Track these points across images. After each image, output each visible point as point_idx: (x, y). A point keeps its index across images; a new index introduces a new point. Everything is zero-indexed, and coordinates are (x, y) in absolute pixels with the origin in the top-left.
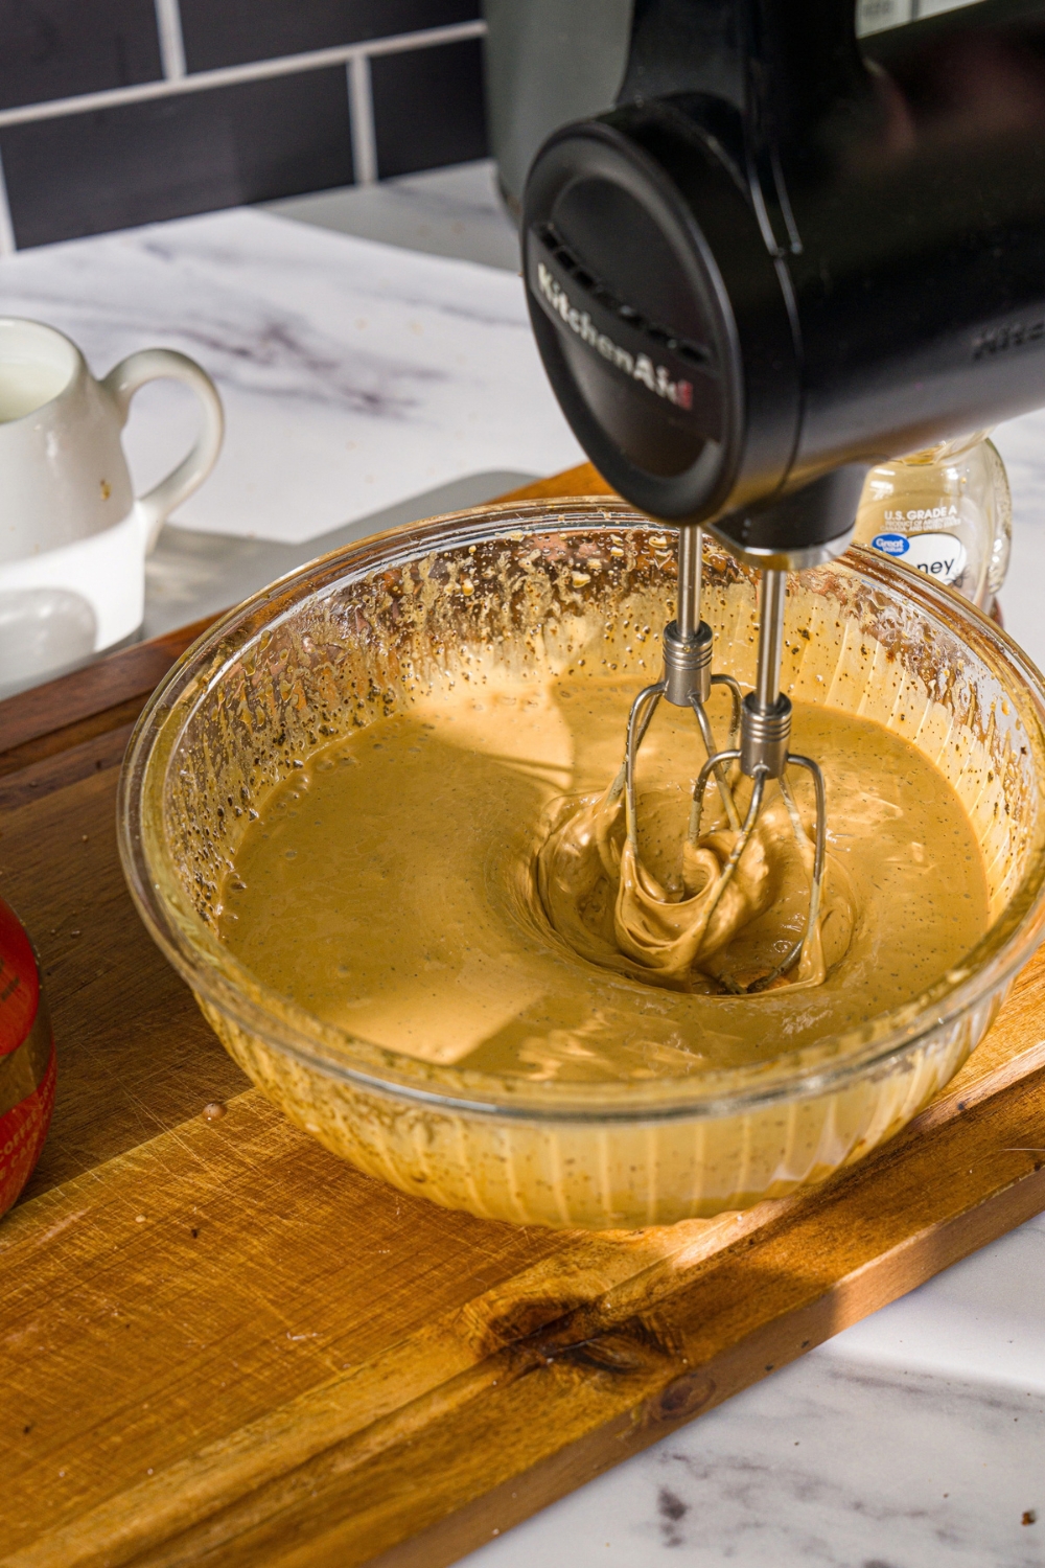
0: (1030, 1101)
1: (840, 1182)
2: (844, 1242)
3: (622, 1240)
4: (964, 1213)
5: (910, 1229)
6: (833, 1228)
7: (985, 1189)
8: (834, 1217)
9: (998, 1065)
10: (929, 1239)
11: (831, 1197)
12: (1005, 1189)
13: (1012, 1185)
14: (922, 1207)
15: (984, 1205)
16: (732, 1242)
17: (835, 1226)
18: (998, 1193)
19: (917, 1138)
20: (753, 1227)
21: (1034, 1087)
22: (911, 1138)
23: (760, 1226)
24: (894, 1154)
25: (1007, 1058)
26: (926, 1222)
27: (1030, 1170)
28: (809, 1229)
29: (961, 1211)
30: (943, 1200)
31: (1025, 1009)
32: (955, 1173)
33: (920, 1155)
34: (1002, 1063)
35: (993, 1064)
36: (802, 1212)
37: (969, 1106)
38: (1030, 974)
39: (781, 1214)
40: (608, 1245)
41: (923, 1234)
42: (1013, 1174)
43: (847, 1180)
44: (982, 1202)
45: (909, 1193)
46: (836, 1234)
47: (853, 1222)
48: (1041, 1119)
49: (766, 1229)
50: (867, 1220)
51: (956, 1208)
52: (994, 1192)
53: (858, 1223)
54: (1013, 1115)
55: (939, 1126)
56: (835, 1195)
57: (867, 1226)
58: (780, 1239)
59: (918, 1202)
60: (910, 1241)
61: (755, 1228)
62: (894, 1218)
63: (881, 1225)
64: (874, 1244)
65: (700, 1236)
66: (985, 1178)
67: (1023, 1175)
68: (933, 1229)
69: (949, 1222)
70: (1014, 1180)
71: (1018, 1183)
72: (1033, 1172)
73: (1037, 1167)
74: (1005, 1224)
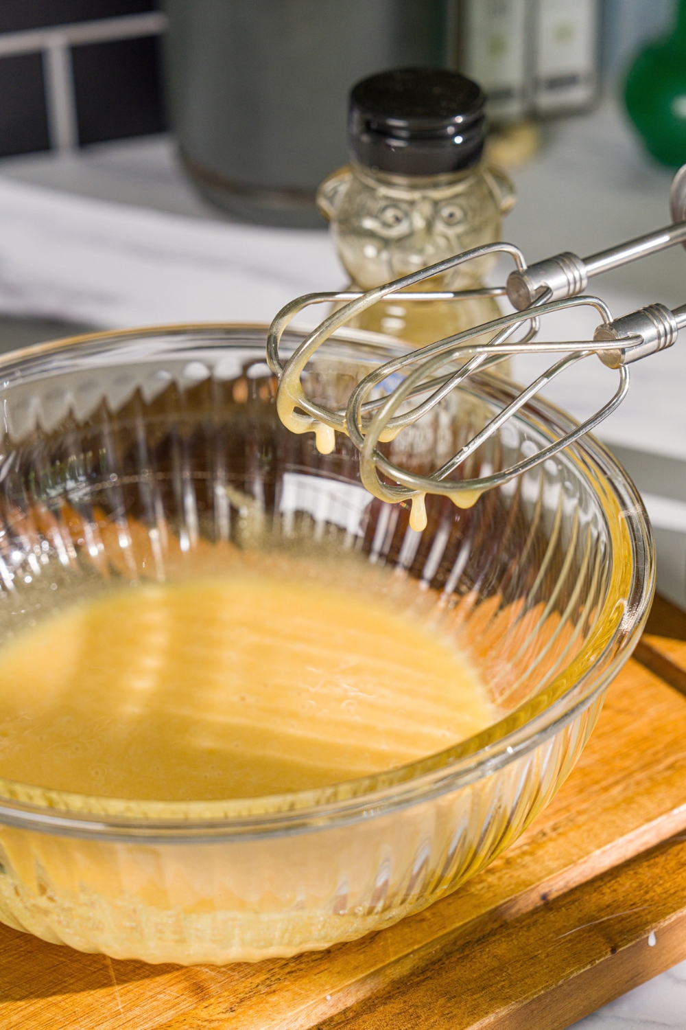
0: (608, 891)
1: (427, 965)
2: (426, 1019)
3: (214, 1018)
4: (542, 992)
5: (491, 1006)
6: (417, 1006)
7: (563, 970)
8: (418, 996)
9: (579, 858)
10: (510, 1016)
11: (418, 979)
12: (582, 971)
13: (589, 967)
14: (503, 986)
16: (321, 1020)
17: (419, 1004)
18: (575, 974)
19: (501, 926)
20: (341, 1007)
21: (613, 879)
22: (496, 926)
23: (349, 1005)
24: (479, 940)
25: (588, 853)
26: (506, 1000)
27: (606, 953)
28: (395, 1006)
29: (540, 991)
30: (523, 980)
31: (606, 810)
32: (536, 956)
33: (503, 939)
34: (582, 857)
35: (575, 858)
36: (389, 993)
37: (552, 897)
38: (611, 780)
39: (369, 994)
40: (199, 1023)
41: (503, 1011)
42: (590, 956)
43: (434, 963)
44: (560, 982)
45: (491, 974)
46: (419, 1011)
47: (437, 1001)
48: (618, 907)
49: (354, 1009)
50: (450, 999)
51: (535, 987)
52: (572, 973)
53: (442, 1001)
54: (593, 901)
55: (523, 915)
56: (422, 977)
57: (449, 1004)
58: (365, 1017)
59: (499, 982)
60: (490, 1019)
61: (344, 1008)
62: (475, 996)
63: (463, 1003)
64: (456, 1020)
65: (289, 1014)
66: (563, 960)
67: (600, 958)
68: (512, 1007)
69: (528, 1001)
70: (592, 962)
71: (594, 965)
72: (609, 955)
73: (613, 950)
74: (584, 1007)
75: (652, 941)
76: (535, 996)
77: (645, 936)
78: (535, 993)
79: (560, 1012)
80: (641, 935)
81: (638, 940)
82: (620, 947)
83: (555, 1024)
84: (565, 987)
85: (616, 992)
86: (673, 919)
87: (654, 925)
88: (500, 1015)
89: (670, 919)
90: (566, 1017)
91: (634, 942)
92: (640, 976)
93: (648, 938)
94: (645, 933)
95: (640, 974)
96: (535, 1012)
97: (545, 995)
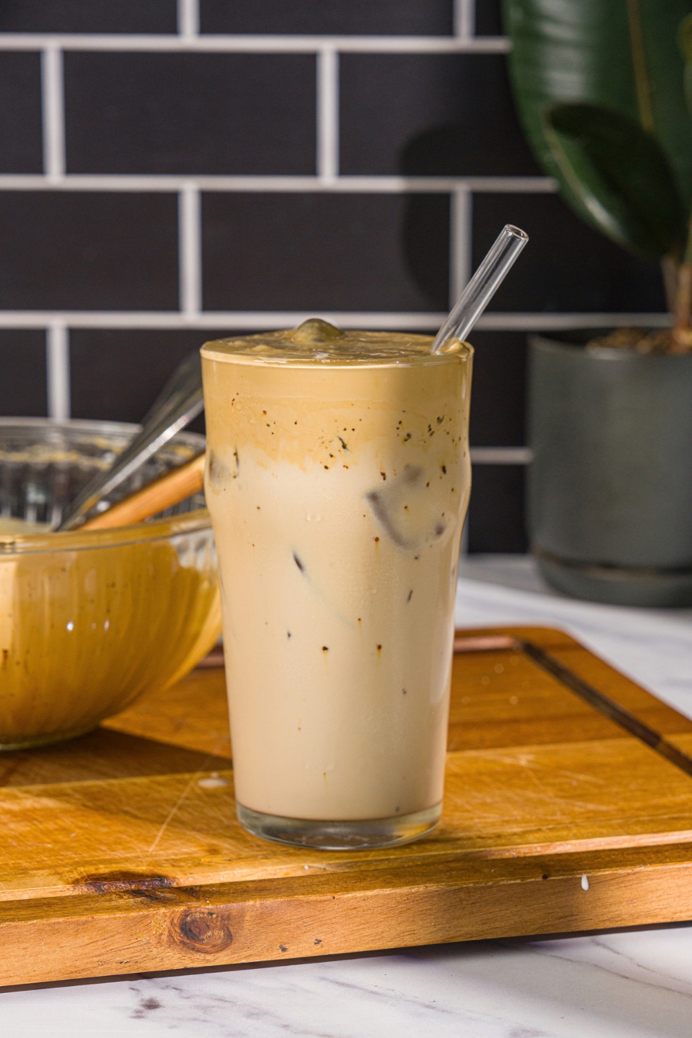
2: (370, 881)
4: (472, 885)
5: (424, 883)
7: (496, 877)
12: (512, 882)
13: (519, 881)
14: (441, 877)
15: (490, 887)
18: (505, 882)
26: (439, 882)
27: (538, 877)
29: (469, 883)
30: (460, 877)
32: (480, 870)
41: (433, 887)
42: (523, 876)
44: (490, 883)
47: (386, 877)
52: (503, 880)
53: (389, 877)
57: (393, 878)
62: (416, 878)
63: (404, 879)
67: (531, 878)
68: (442, 887)
69: (457, 887)
70: (523, 879)
71: (524, 882)
72: (540, 879)
73: (545, 877)
74: (515, 922)
75: (585, 885)
76: (465, 886)
77: (578, 876)
78: (465, 884)
79: (490, 916)
80: (574, 874)
81: (570, 877)
82: (552, 876)
83: (486, 927)
84: (494, 889)
85: (550, 923)
86: (607, 873)
87: (588, 871)
88: (429, 889)
89: (604, 871)
90: (497, 925)
91: (565, 877)
92: (574, 917)
93: (581, 878)
94: (578, 874)
95: (574, 915)
96: (465, 903)
97: (475, 889)
